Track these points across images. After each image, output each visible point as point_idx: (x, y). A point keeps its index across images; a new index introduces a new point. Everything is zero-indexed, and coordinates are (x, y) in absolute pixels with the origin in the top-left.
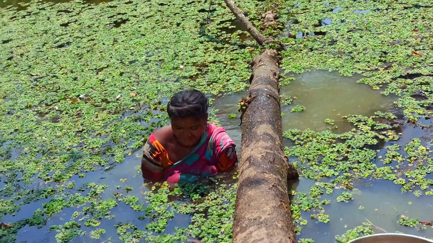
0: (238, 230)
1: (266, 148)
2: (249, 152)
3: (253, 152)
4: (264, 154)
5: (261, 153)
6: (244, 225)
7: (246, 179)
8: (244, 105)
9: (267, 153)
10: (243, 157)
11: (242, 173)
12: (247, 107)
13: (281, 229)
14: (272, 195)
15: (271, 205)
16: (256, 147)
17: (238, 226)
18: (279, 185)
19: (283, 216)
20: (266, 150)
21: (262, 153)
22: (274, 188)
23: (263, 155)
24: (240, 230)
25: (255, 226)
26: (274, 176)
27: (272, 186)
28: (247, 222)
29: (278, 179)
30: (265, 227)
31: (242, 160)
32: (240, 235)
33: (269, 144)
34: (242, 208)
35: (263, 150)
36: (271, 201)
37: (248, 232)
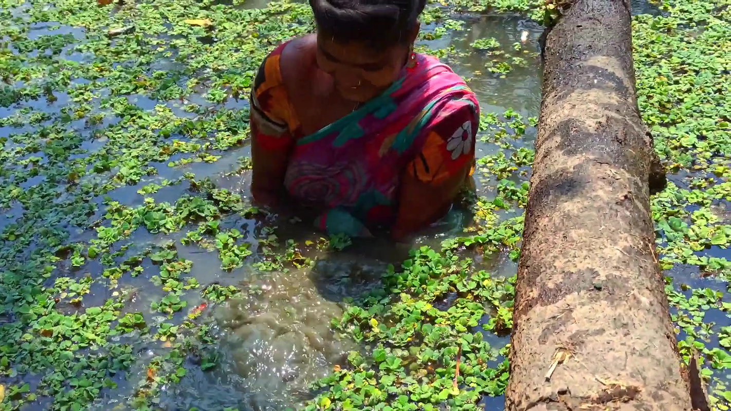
0: (535, 293)
1: (607, 107)
2: (566, 112)
3: (575, 114)
4: (603, 120)
5: (596, 117)
6: (551, 285)
7: (557, 172)
8: (555, 11)
9: (608, 118)
10: (549, 120)
11: (545, 157)
12: (560, 16)
13: (648, 311)
14: (624, 218)
15: (622, 244)
16: (583, 102)
17: (534, 283)
18: (637, 197)
19: (651, 278)
20: (607, 112)
21: (599, 117)
22: (627, 203)
23: (600, 123)
24: (540, 295)
25: (582, 293)
26: (628, 175)
27: (623, 198)
28: (558, 278)
29: (636, 184)
30: (606, 299)
31: (547, 127)
32: (538, 308)
33: (615, 99)
34: (546, 241)
35: (601, 112)
36: (621, 235)
37: (561, 303)
